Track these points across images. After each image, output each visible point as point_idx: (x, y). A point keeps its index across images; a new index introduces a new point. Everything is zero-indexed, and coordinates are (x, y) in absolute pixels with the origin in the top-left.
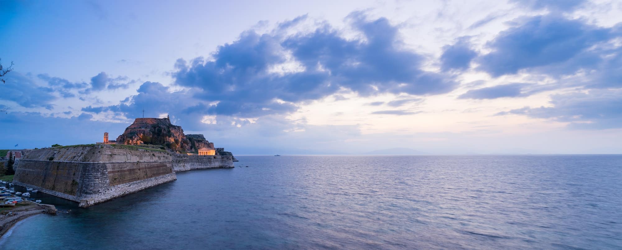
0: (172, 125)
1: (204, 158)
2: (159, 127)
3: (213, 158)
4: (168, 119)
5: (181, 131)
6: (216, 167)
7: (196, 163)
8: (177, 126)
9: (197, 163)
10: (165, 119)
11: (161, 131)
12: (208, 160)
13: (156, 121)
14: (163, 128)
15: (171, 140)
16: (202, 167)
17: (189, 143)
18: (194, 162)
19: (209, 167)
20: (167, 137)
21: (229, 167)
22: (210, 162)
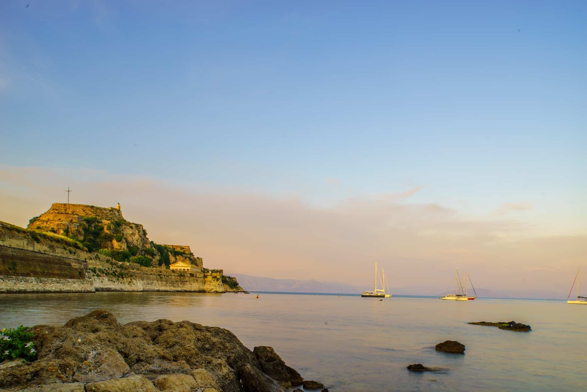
0: (125, 221)
1: (173, 274)
2: (98, 222)
3: (189, 275)
4: (119, 211)
5: (141, 233)
6: (193, 290)
7: (155, 281)
8: (133, 223)
9: (157, 281)
10: (112, 210)
11: (103, 229)
12: (179, 277)
13: (92, 210)
14: (106, 225)
15: (121, 247)
16: (168, 289)
17: (156, 255)
18: (153, 280)
19: (180, 289)
20: (114, 242)
21: (217, 291)
22: (183, 282)
